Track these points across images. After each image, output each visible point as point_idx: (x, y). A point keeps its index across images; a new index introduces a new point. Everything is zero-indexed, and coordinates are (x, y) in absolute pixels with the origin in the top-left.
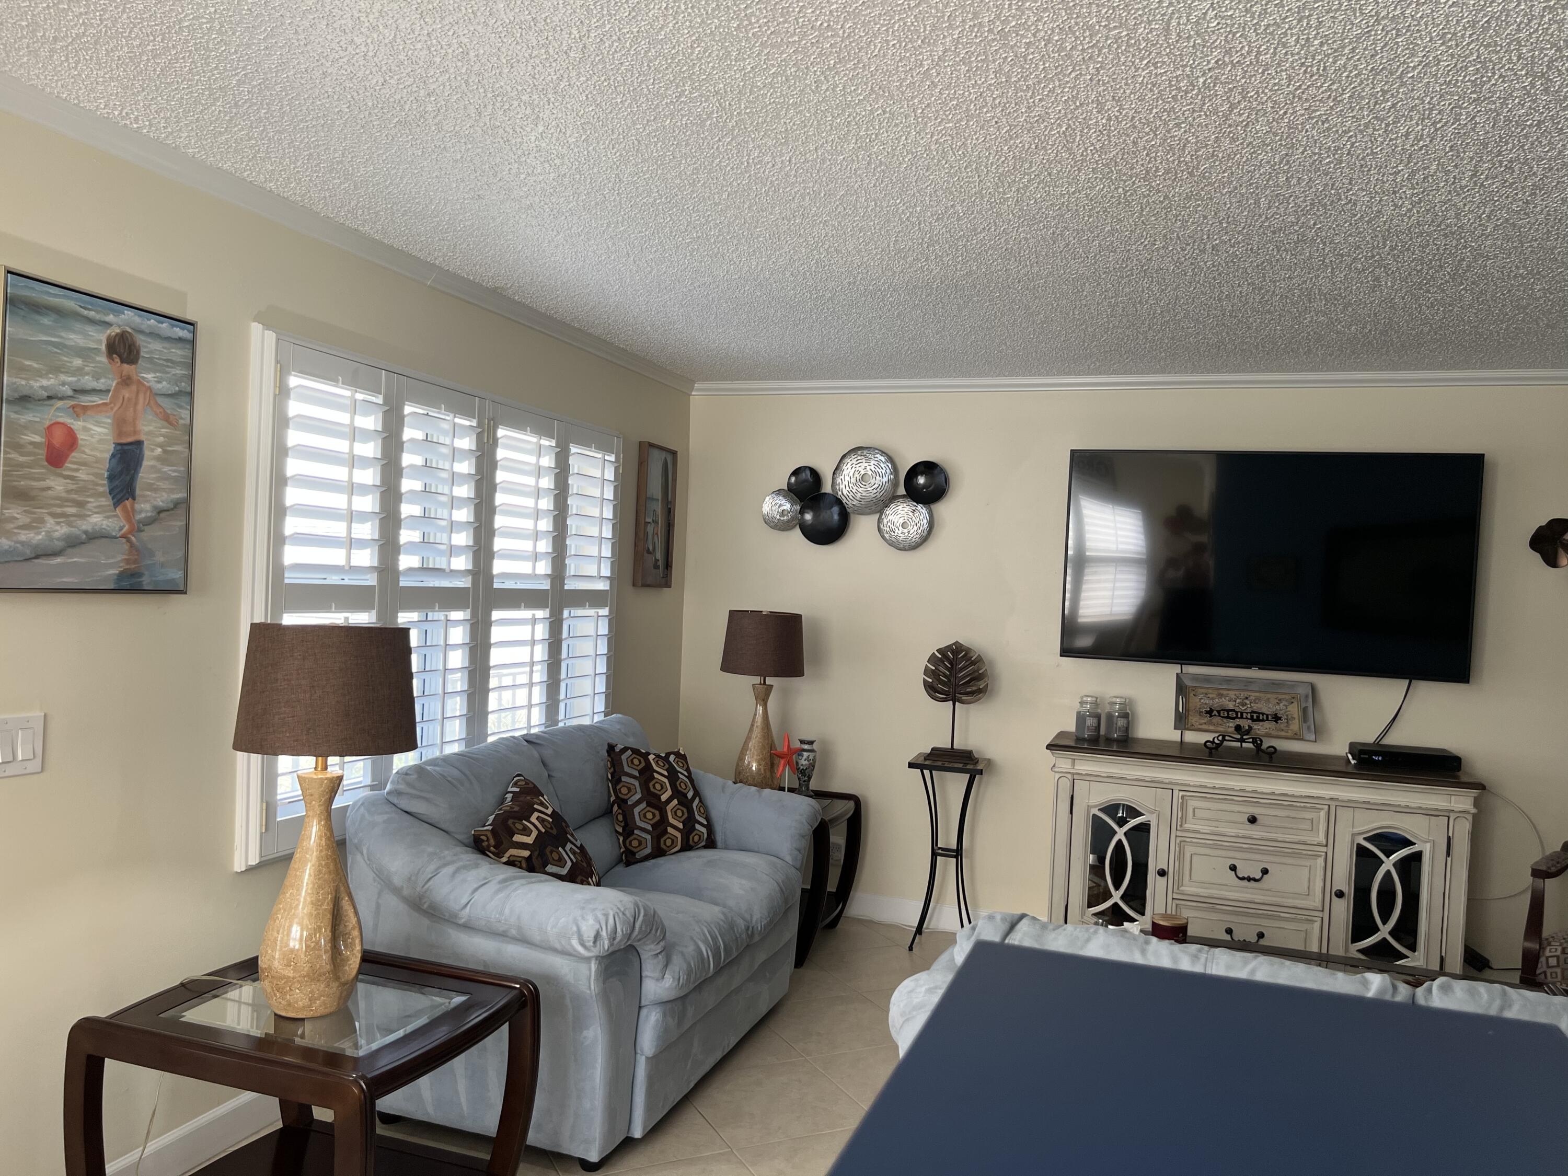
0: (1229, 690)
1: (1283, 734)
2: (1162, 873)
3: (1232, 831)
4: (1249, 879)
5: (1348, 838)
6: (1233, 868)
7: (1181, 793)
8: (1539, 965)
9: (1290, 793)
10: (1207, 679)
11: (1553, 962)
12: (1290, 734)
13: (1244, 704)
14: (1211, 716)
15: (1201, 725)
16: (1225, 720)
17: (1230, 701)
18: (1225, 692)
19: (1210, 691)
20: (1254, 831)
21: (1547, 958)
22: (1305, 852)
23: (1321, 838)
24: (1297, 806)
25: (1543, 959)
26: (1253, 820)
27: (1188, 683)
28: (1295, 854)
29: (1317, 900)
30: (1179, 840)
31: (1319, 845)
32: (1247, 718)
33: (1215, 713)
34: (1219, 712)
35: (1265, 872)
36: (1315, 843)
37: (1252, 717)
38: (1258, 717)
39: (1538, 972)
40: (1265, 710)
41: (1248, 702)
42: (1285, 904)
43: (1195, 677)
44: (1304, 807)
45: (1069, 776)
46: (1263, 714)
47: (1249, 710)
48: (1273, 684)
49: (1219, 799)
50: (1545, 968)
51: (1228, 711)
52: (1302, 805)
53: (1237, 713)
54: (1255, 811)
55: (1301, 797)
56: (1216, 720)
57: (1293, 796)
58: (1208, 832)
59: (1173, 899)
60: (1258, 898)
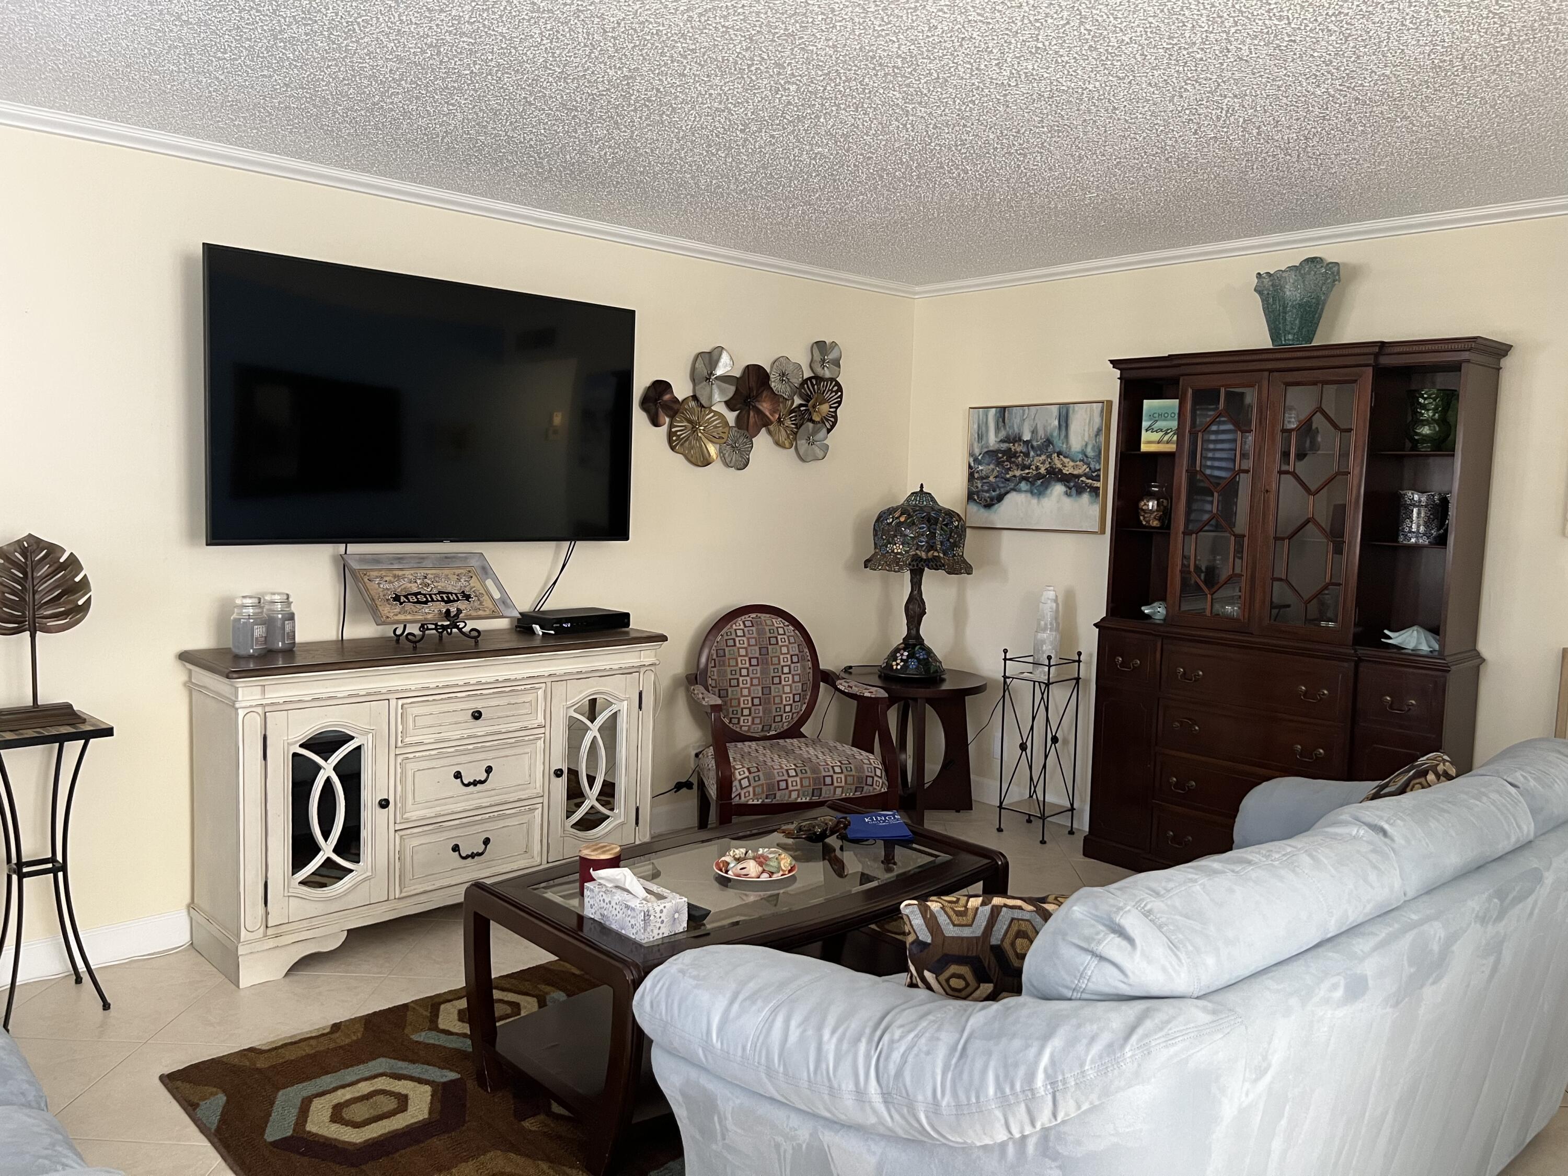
0: (401, 569)
1: (481, 613)
2: (384, 804)
3: (457, 734)
4: (475, 783)
5: (562, 713)
6: (458, 775)
7: (400, 702)
8: (734, 789)
9: (513, 677)
10: (375, 559)
11: (745, 783)
12: (488, 612)
13: (428, 585)
14: (401, 604)
15: (396, 615)
16: (418, 606)
17: (410, 582)
18: (400, 573)
19: (383, 573)
20: (479, 728)
21: (740, 781)
22: (527, 738)
23: (540, 720)
24: (518, 691)
25: (736, 783)
26: (477, 715)
27: (355, 565)
28: (519, 742)
29: (538, 785)
30: (400, 759)
31: (539, 727)
32: (438, 601)
33: (402, 599)
34: (406, 596)
35: (489, 770)
36: (536, 726)
37: (442, 597)
38: (448, 597)
39: (733, 796)
40: (449, 589)
41: (429, 582)
42: (511, 800)
43: (363, 558)
44: (525, 690)
45: (259, 710)
46: (451, 593)
47: (435, 591)
48: (446, 558)
49: (442, 699)
50: (739, 791)
51: (416, 594)
52: (523, 687)
53: (425, 595)
54: (478, 705)
55: (523, 679)
56: (408, 606)
57: (516, 680)
58: (432, 741)
59: (396, 831)
60: (485, 802)
